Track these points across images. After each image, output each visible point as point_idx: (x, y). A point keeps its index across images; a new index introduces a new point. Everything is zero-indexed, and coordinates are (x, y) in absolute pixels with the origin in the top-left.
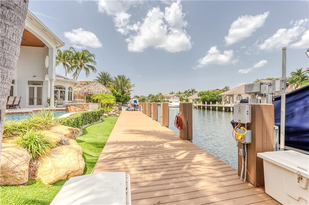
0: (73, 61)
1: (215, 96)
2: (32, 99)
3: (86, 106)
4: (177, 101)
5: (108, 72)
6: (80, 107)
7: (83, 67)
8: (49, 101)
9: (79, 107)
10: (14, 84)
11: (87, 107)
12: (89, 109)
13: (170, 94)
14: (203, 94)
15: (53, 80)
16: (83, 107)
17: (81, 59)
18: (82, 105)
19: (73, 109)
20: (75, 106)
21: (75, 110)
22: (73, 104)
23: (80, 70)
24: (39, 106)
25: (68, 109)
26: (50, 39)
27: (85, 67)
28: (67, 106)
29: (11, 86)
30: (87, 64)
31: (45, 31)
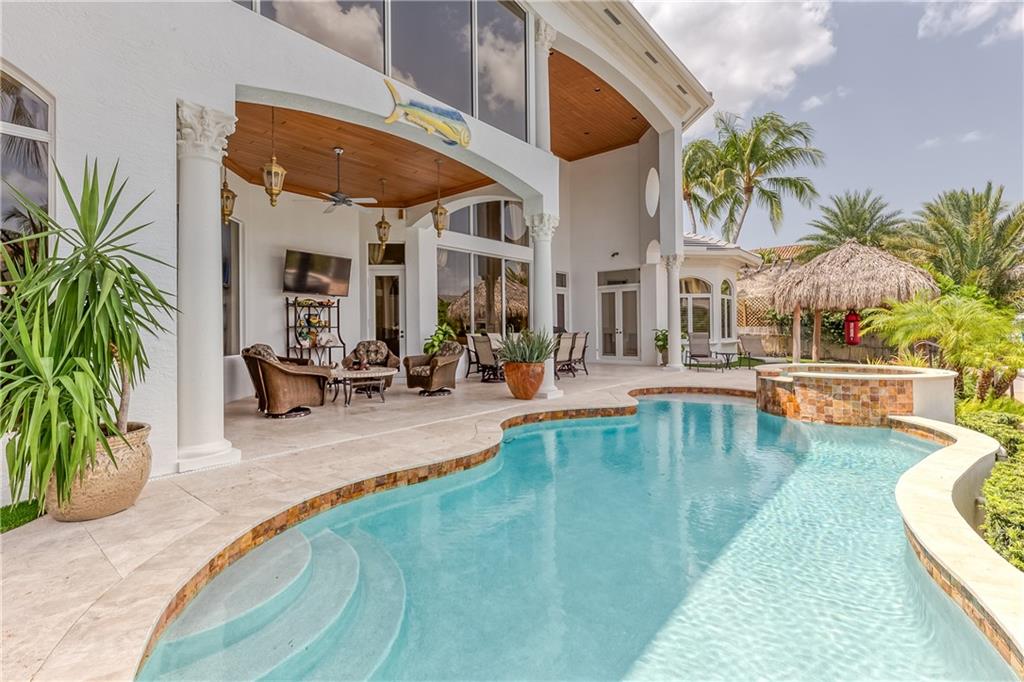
0: (721, 174)
2: (611, 335)
3: (892, 390)
5: (868, 193)
6: (857, 397)
7: (755, 190)
8: (660, 343)
9: (845, 398)
10: (565, 287)
11: (901, 399)
12: (910, 412)
15: (675, 258)
16: (874, 399)
17: (749, 162)
18: (865, 383)
19: (811, 402)
20: (819, 388)
21: (820, 410)
22: (810, 379)
23: (744, 206)
24: (630, 360)
25: (776, 403)
26: (666, 91)
27: (763, 192)
28: (773, 381)
29: (558, 295)
30: (774, 174)
31: (656, 59)
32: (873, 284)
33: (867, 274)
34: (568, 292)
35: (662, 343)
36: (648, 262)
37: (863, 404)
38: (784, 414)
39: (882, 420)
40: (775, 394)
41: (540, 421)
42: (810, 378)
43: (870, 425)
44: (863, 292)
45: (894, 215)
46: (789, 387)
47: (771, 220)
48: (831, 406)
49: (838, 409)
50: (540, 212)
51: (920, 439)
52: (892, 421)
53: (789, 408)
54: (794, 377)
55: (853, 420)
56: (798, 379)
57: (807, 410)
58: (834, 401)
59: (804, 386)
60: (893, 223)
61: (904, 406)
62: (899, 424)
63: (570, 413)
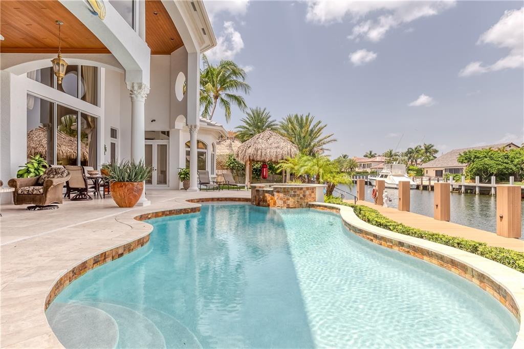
1: (512, 162)
4: (400, 173)
6: (299, 195)
7: (219, 98)
8: (183, 176)
9: (294, 196)
10: (116, 138)
12: (315, 201)
13: (366, 156)
14: (476, 157)
15: (195, 127)
16: (304, 196)
18: (301, 189)
19: (281, 199)
20: (284, 192)
21: (284, 202)
23: (213, 106)
24: (162, 186)
25: (265, 200)
26: (196, 29)
27: (222, 100)
28: (264, 190)
29: (112, 143)
30: (228, 92)
31: (197, 9)
32: (279, 150)
33: (276, 145)
34: (118, 142)
35: (185, 177)
36: (176, 128)
37: (301, 198)
38: (269, 206)
39: (307, 205)
40: (264, 197)
41: (149, 218)
42: (281, 188)
43: (303, 207)
44: (275, 153)
45: (273, 121)
46: (271, 193)
47: (226, 115)
48: (289, 200)
49: (291, 201)
50: (139, 81)
51: (321, 210)
52: (310, 205)
53: (271, 202)
54: (274, 188)
55: (297, 206)
56: (275, 188)
57: (279, 203)
58: (290, 198)
59: (278, 192)
60: (274, 125)
61: (313, 198)
62: (313, 206)
63: (166, 213)
